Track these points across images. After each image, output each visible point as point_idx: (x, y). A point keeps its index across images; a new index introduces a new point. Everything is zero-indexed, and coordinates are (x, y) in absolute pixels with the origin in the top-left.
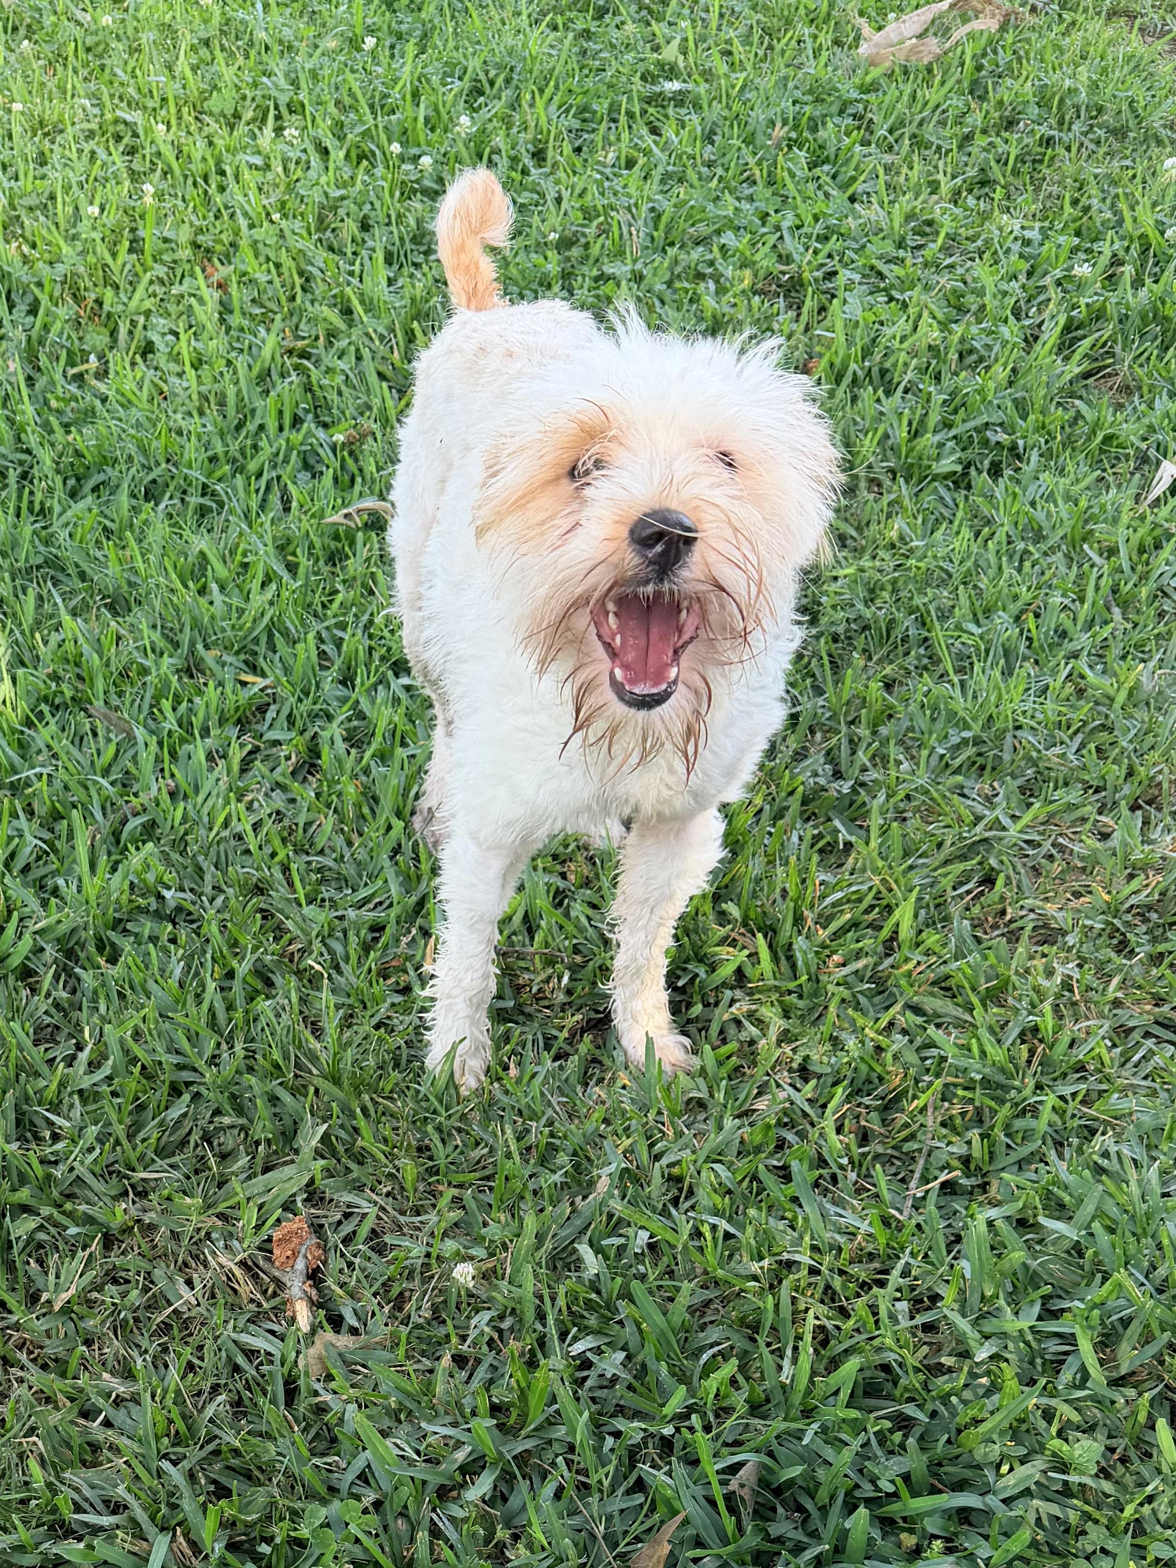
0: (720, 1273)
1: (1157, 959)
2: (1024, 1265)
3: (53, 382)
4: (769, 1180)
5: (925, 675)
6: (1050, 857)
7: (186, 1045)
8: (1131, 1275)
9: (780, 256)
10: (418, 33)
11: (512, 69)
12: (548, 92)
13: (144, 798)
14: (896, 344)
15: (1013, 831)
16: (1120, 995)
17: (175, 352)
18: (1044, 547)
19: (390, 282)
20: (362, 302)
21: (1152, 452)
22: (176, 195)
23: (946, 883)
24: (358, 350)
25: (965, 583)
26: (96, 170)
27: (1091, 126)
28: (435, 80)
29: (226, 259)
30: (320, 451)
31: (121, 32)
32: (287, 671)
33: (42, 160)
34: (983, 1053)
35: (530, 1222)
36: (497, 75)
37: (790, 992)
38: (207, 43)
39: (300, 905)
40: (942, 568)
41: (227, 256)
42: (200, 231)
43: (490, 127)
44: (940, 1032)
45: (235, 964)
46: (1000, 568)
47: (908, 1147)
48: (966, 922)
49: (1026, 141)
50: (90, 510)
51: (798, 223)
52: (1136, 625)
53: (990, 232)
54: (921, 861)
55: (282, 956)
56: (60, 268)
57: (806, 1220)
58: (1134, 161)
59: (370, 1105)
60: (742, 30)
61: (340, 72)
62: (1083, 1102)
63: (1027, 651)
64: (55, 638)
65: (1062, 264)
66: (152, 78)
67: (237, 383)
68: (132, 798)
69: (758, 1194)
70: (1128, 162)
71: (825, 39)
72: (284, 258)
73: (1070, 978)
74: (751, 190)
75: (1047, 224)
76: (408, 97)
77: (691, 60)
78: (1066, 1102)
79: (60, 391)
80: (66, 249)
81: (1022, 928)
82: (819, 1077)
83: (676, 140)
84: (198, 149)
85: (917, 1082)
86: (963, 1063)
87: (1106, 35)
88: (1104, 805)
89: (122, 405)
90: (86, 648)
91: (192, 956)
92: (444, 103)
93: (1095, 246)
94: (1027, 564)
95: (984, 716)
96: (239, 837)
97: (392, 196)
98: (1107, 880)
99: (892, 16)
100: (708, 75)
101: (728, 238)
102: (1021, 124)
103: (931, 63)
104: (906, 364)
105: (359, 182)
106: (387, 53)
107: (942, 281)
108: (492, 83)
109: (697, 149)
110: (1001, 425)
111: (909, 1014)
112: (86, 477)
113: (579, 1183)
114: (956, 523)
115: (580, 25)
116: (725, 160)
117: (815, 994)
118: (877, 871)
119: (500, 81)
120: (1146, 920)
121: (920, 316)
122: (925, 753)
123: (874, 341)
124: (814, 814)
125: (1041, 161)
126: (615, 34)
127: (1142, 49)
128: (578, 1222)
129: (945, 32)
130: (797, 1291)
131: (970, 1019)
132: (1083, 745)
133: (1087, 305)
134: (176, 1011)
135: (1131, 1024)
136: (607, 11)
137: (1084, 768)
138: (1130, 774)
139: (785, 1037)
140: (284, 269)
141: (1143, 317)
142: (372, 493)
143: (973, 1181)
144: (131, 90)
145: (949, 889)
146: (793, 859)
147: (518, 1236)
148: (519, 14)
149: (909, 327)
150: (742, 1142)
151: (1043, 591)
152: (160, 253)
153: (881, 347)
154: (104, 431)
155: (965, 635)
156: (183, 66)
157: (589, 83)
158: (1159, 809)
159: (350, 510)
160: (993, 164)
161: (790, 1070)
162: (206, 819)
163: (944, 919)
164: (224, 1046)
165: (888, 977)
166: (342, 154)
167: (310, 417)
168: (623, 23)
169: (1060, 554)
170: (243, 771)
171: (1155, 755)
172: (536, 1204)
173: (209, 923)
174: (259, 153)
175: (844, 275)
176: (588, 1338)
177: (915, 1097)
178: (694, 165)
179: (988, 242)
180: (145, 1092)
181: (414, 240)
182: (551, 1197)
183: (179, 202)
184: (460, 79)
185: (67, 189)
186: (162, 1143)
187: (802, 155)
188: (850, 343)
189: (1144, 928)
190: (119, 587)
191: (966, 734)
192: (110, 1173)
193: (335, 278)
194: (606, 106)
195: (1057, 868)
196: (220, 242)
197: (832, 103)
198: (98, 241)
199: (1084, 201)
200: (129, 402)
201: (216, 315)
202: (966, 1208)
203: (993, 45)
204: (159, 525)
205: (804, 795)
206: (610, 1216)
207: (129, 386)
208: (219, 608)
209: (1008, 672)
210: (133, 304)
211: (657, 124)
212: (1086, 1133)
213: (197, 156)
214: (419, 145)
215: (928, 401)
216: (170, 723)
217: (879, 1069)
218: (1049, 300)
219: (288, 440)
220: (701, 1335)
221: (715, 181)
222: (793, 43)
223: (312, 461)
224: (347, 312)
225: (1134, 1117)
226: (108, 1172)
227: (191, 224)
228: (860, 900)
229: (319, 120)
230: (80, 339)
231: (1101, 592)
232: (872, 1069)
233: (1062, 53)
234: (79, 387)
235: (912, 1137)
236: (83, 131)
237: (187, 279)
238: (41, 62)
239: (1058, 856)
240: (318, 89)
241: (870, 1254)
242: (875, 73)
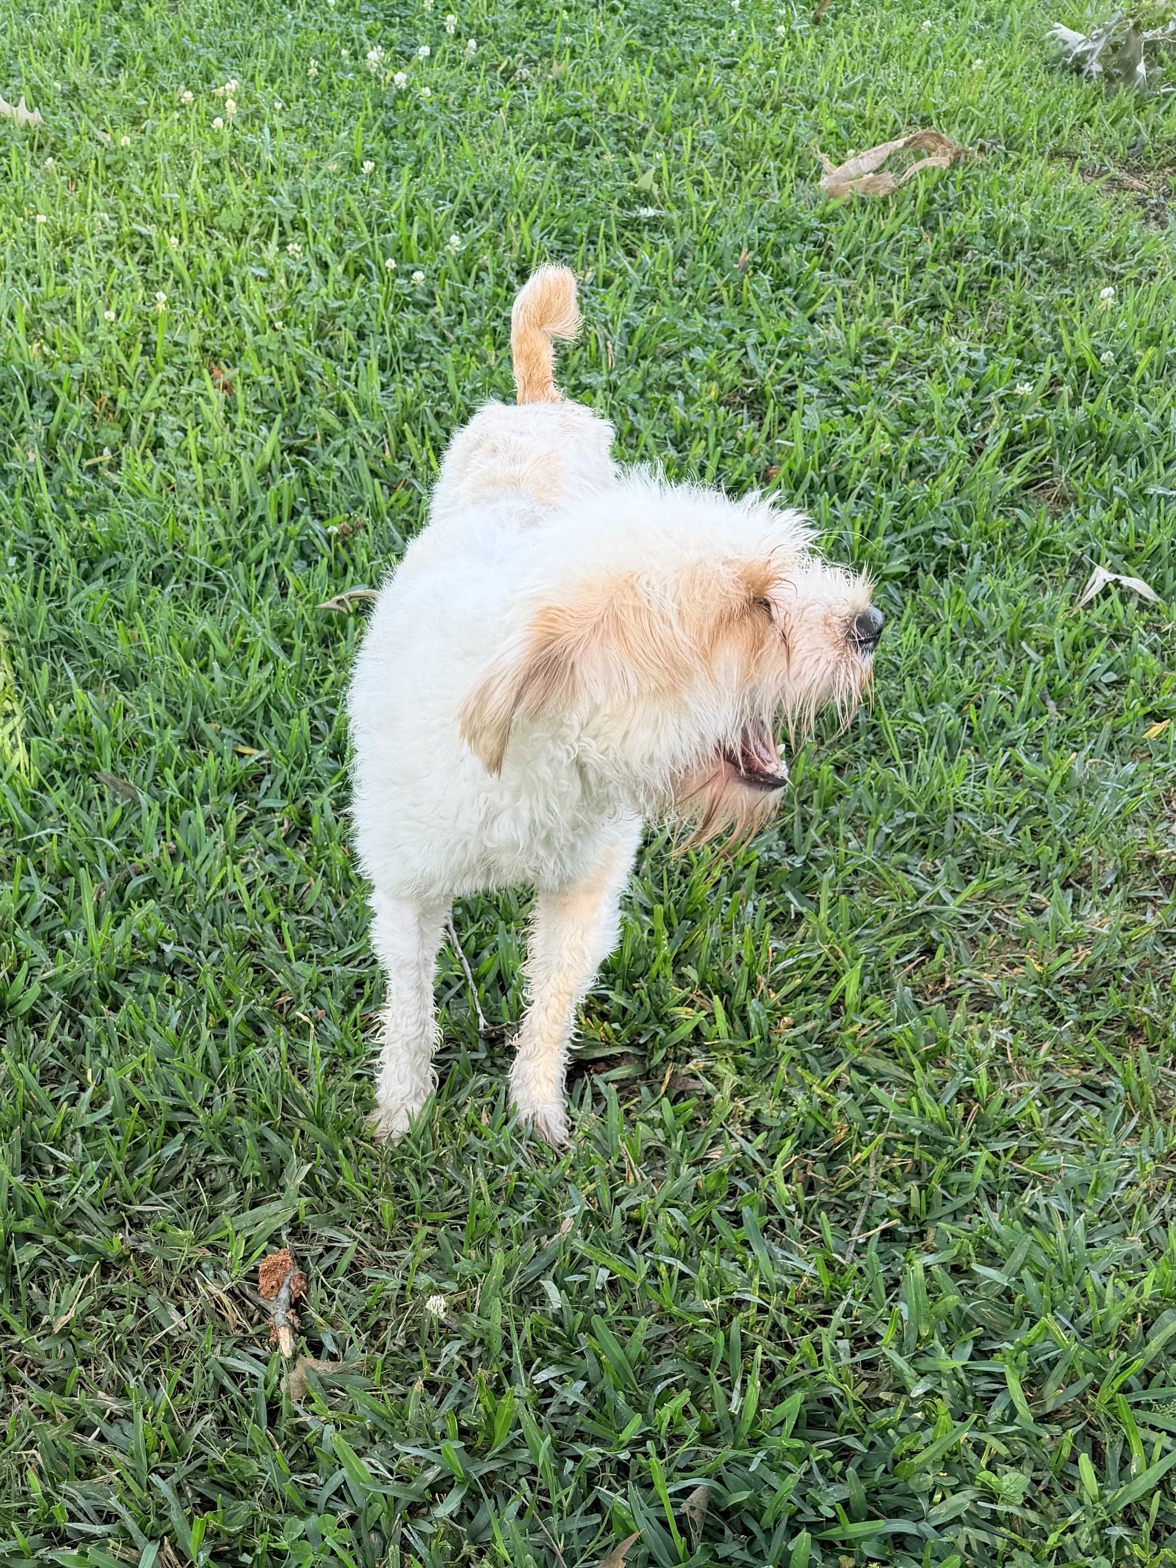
0: (675, 1309)
1: (1084, 1027)
2: (958, 1308)
3: (69, 473)
4: (721, 1224)
5: (873, 759)
6: (987, 931)
7: (181, 1088)
8: (1057, 1319)
9: (744, 370)
10: (413, 158)
11: (499, 194)
12: (532, 215)
13: (146, 859)
14: (851, 453)
15: (953, 906)
16: (1050, 1059)
17: (183, 447)
18: (985, 644)
19: (383, 387)
20: (357, 405)
21: (1086, 558)
22: (186, 303)
23: (890, 952)
24: (352, 449)
25: (911, 676)
26: (113, 279)
27: (1034, 257)
28: (428, 202)
29: (232, 363)
30: (316, 541)
31: (138, 152)
32: (281, 744)
33: (63, 268)
34: (922, 1111)
35: (499, 1258)
36: (485, 199)
37: (743, 1051)
38: (217, 163)
39: (290, 961)
40: (889, 661)
41: (233, 359)
42: (208, 336)
43: (478, 246)
44: (883, 1090)
45: (228, 1013)
46: (944, 662)
47: (850, 1196)
48: (907, 989)
49: (973, 269)
50: (101, 592)
51: (762, 340)
52: (1069, 717)
53: (939, 352)
54: (867, 931)
55: (272, 1007)
56: (78, 367)
57: (756, 1262)
58: (1073, 290)
59: (352, 1147)
60: (713, 162)
61: (340, 193)
62: (1014, 1158)
63: (968, 740)
64: (67, 709)
65: (1005, 383)
66: (167, 195)
67: (240, 477)
68: (136, 858)
69: (711, 1237)
70: (1067, 291)
71: (789, 172)
72: (285, 362)
73: (1005, 1042)
74: (719, 309)
75: (991, 346)
76: (403, 217)
77: (665, 189)
78: (999, 1157)
79: (75, 481)
80: (83, 350)
81: (960, 996)
82: (770, 1129)
83: (650, 262)
84: (208, 261)
85: (860, 1136)
86: (903, 1119)
87: (1049, 174)
88: (1038, 883)
89: (133, 495)
90: (95, 719)
91: (188, 1005)
92: (436, 223)
93: (1036, 368)
94: (969, 659)
95: (928, 799)
96: (234, 897)
97: (386, 307)
98: (1039, 953)
99: (851, 152)
100: (680, 203)
101: (697, 353)
102: (969, 254)
103: (886, 196)
104: (859, 473)
105: (356, 295)
106: (384, 177)
107: (894, 397)
108: (480, 206)
109: (669, 271)
110: (947, 530)
111: (853, 1073)
112: (98, 561)
113: (545, 1224)
114: (904, 620)
115: (563, 155)
116: (695, 281)
117: (767, 1053)
118: (826, 940)
119: (488, 205)
120: (1075, 991)
121: (873, 429)
122: (872, 831)
123: (830, 450)
124: (768, 886)
125: (987, 288)
126: (595, 163)
127: (1082, 188)
128: (544, 1260)
129: (900, 168)
130: (746, 1328)
131: (910, 1079)
132: (1018, 828)
133: (1028, 421)
134: (172, 1056)
135: (1060, 1086)
136: (588, 143)
137: (1020, 848)
138: (1062, 855)
139: (738, 1092)
140: (286, 373)
141: (1080, 433)
142: (363, 581)
143: (911, 1229)
144: (147, 206)
145: (893, 958)
146: (748, 927)
147: (487, 1271)
148: (507, 143)
149: (863, 438)
150: (697, 1189)
151: (984, 685)
152: (171, 356)
153: (837, 456)
154: (116, 518)
155: (911, 724)
156: (195, 183)
157: (570, 208)
158: (1088, 888)
159: (342, 596)
160: (942, 289)
161: (743, 1123)
162: (204, 880)
163: (888, 986)
164: (217, 1090)
165: (835, 1038)
166: (341, 268)
167: (307, 509)
168: (602, 153)
169: (1000, 650)
170: (239, 835)
171: (1085, 838)
172: (505, 1242)
173: (205, 975)
174: (264, 265)
175: (804, 389)
176: (552, 1368)
177: (858, 1150)
178: (666, 286)
179: (936, 361)
180: (143, 1131)
181: (406, 349)
182: (518, 1236)
183: (189, 309)
184: (451, 201)
185: (86, 295)
186: (158, 1178)
187: (766, 278)
188: (808, 451)
189: (1073, 998)
190: (128, 663)
191: (911, 815)
192: (109, 1206)
193: (333, 381)
194: (586, 229)
195: (992, 940)
196: (227, 346)
197: (794, 231)
198: (114, 343)
199: (1026, 326)
200: (140, 492)
201: (222, 414)
202: (905, 1254)
203: (944, 180)
204: (165, 607)
205: (759, 869)
206: (573, 1255)
207: (140, 477)
208: (219, 684)
209: (950, 759)
210: (145, 402)
211: (634, 247)
212: (1017, 1187)
213: (206, 267)
214: (412, 262)
215: (880, 506)
216: (172, 790)
217: (825, 1124)
218: (993, 416)
219: (286, 531)
220: (656, 1367)
221: (685, 301)
222: (760, 174)
223: (308, 551)
224: (343, 413)
225: (1062, 1173)
226: (106, 1204)
227: (200, 330)
228: (809, 967)
229: (320, 236)
230: (95, 433)
231: (1037, 686)
232: (818, 1123)
233: (1008, 190)
234: (94, 478)
235: (855, 1187)
236: (101, 242)
237: (195, 381)
238: (64, 178)
239: (994, 930)
240: (319, 209)
241: (815, 1295)
242: (835, 204)
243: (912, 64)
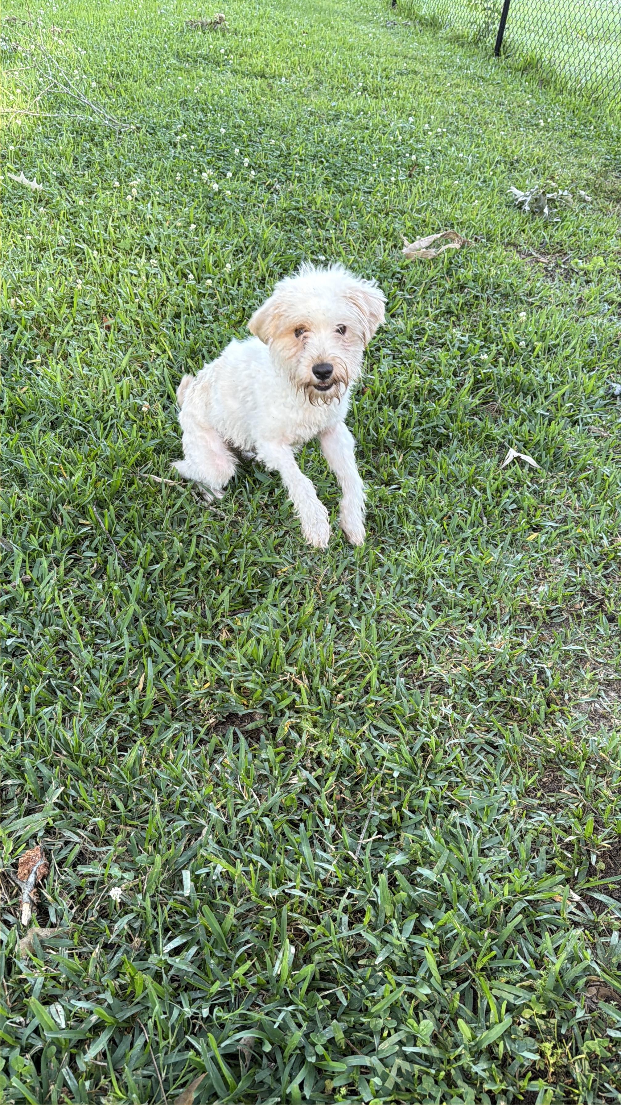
2: (409, 896)
4: (289, 833)
6: (445, 645)
8: (459, 908)
10: (217, 222)
11: (255, 243)
12: (270, 255)
13: (13, 584)
14: (401, 385)
15: (429, 630)
16: (471, 724)
18: (456, 486)
20: (170, 343)
21: (506, 444)
22: (96, 284)
23: (397, 656)
27: (495, 292)
29: (113, 316)
31: (87, 208)
34: (401, 756)
35: (158, 859)
37: (316, 713)
38: (125, 217)
39: (80, 649)
40: (411, 493)
41: (114, 314)
42: (103, 302)
43: (242, 268)
44: (385, 741)
46: (435, 494)
47: (362, 811)
48: (403, 679)
49: (467, 296)
52: (493, 527)
53: (448, 336)
54: (387, 643)
55: (65, 679)
56: (31, 312)
58: (510, 309)
61: (180, 236)
62: (448, 788)
63: (444, 537)
65: (476, 353)
68: (6, 584)
70: (508, 310)
71: (390, 244)
73: (447, 714)
75: (472, 334)
78: (440, 789)
79: (20, 371)
80: (36, 304)
81: (428, 684)
82: (325, 764)
84: (111, 264)
85: (370, 771)
86: (391, 765)
87: (504, 253)
88: (471, 619)
93: (490, 346)
98: (469, 660)
99: (418, 237)
102: (466, 289)
103: (431, 260)
104: (404, 394)
106: (203, 231)
107: (426, 357)
108: (247, 248)
110: (443, 425)
115: (287, 227)
117: (328, 715)
118: (363, 649)
119: (250, 248)
120: (484, 684)
121: (413, 372)
122: (394, 584)
123: (392, 382)
124: (341, 613)
125: (473, 306)
126: (303, 233)
128: (190, 853)
129: (439, 246)
130: (291, 911)
131: (399, 735)
132: (464, 587)
133: (485, 373)
135: (475, 742)
136: (301, 222)
137: (464, 599)
138: (484, 603)
139: (311, 739)
140: (139, 324)
141: (507, 381)
143: (392, 835)
144: (86, 234)
145: (397, 660)
149: (408, 377)
150: (282, 804)
151: (454, 507)
152: (82, 310)
153: (395, 385)
156: (110, 226)
158: (496, 622)
160: (453, 305)
161: (312, 759)
163: (394, 675)
164: (19, 735)
165: (363, 708)
168: (307, 228)
169: (462, 490)
170: (70, 571)
171: (496, 594)
173: (27, 660)
174: (137, 269)
175: (383, 351)
176: (177, 939)
177: (368, 781)
179: (447, 340)
185: (43, 277)
188: (381, 383)
189: (484, 687)
195: (447, 651)
196: (111, 308)
197: (389, 273)
198: (53, 302)
199: (488, 325)
201: (102, 343)
202: (386, 854)
203: (457, 254)
210: (63, 333)
212: (447, 810)
213: (108, 267)
216: (35, 545)
217: (353, 763)
218: (469, 369)
220: (242, 934)
225: (471, 801)
227: (99, 298)
228: (354, 664)
229: (167, 257)
230: (35, 347)
231: (478, 509)
232: (349, 763)
233: (485, 260)
234: (31, 369)
235: (364, 806)
236: (59, 250)
237: (92, 324)
238: (48, 218)
240: (167, 243)
242: (408, 261)
243: (449, 199)
